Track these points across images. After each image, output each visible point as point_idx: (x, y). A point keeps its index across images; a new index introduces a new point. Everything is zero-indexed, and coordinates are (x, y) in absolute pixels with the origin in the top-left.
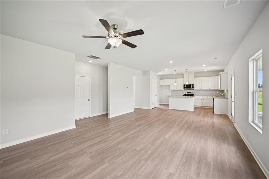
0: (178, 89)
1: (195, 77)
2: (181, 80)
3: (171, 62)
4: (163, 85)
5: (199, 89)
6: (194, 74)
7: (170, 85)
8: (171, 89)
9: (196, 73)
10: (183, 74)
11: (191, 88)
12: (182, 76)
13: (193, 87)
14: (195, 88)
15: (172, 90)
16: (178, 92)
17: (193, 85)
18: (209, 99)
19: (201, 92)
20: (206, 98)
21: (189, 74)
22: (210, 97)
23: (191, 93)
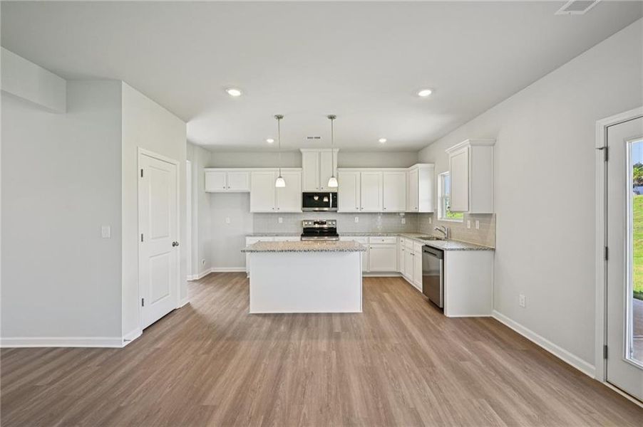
0: (281, 210)
1: (338, 167)
2: (294, 173)
4: (222, 190)
5: (354, 210)
6: (339, 152)
7: (249, 193)
8: (253, 209)
10: (300, 154)
11: (329, 207)
12: (294, 157)
13: (335, 205)
14: (342, 207)
15: (256, 214)
16: (281, 220)
17: (335, 195)
18: (388, 246)
19: (357, 219)
20: (380, 242)
21: (320, 153)
22: (390, 240)
23: (325, 223)
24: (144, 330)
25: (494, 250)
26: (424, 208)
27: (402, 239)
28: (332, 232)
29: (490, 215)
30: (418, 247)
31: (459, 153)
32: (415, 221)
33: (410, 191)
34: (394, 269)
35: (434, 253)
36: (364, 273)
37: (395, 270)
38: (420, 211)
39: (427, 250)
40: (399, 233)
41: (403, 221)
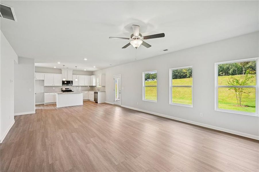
2: (60, 75)
3: (86, 59)
5: (77, 85)
6: (73, 71)
7: (44, 80)
9: (74, 70)
11: (70, 84)
12: (60, 71)
13: (72, 84)
14: (74, 85)
15: (46, 86)
17: (72, 81)
19: (77, 88)
21: (67, 70)
22: (86, 92)
23: (68, 89)
25: (105, 92)
26: (94, 85)
27: (89, 92)
28: (71, 91)
29: (105, 86)
30: (93, 92)
31: (100, 75)
32: (92, 88)
33: (91, 81)
34: (87, 99)
35: (96, 93)
36: (83, 100)
38: (93, 85)
39: (95, 93)
40: (89, 90)
41: (89, 88)
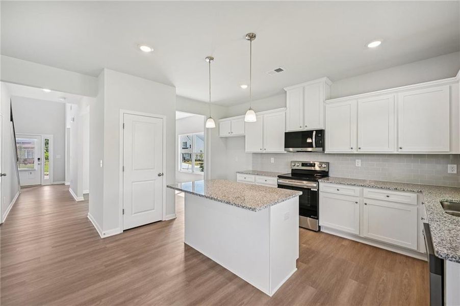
1: (325, 99)
4: (228, 135)
7: (245, 136)
8: (247, 150)
10: (285, 93)
13: (320, 145)
14: (331, 148)
16: (272, 160)
17: (320, 133)
18: (397, 206)
19: (358, 162)
20: (383, 197)
23: (314, 166)
24: (124, 231)
37: (415, 249)
